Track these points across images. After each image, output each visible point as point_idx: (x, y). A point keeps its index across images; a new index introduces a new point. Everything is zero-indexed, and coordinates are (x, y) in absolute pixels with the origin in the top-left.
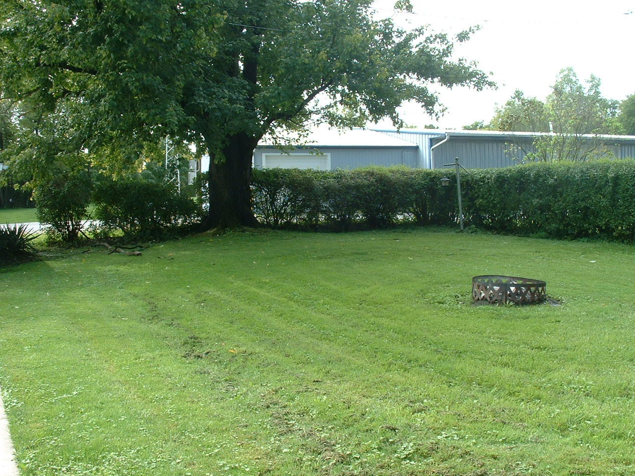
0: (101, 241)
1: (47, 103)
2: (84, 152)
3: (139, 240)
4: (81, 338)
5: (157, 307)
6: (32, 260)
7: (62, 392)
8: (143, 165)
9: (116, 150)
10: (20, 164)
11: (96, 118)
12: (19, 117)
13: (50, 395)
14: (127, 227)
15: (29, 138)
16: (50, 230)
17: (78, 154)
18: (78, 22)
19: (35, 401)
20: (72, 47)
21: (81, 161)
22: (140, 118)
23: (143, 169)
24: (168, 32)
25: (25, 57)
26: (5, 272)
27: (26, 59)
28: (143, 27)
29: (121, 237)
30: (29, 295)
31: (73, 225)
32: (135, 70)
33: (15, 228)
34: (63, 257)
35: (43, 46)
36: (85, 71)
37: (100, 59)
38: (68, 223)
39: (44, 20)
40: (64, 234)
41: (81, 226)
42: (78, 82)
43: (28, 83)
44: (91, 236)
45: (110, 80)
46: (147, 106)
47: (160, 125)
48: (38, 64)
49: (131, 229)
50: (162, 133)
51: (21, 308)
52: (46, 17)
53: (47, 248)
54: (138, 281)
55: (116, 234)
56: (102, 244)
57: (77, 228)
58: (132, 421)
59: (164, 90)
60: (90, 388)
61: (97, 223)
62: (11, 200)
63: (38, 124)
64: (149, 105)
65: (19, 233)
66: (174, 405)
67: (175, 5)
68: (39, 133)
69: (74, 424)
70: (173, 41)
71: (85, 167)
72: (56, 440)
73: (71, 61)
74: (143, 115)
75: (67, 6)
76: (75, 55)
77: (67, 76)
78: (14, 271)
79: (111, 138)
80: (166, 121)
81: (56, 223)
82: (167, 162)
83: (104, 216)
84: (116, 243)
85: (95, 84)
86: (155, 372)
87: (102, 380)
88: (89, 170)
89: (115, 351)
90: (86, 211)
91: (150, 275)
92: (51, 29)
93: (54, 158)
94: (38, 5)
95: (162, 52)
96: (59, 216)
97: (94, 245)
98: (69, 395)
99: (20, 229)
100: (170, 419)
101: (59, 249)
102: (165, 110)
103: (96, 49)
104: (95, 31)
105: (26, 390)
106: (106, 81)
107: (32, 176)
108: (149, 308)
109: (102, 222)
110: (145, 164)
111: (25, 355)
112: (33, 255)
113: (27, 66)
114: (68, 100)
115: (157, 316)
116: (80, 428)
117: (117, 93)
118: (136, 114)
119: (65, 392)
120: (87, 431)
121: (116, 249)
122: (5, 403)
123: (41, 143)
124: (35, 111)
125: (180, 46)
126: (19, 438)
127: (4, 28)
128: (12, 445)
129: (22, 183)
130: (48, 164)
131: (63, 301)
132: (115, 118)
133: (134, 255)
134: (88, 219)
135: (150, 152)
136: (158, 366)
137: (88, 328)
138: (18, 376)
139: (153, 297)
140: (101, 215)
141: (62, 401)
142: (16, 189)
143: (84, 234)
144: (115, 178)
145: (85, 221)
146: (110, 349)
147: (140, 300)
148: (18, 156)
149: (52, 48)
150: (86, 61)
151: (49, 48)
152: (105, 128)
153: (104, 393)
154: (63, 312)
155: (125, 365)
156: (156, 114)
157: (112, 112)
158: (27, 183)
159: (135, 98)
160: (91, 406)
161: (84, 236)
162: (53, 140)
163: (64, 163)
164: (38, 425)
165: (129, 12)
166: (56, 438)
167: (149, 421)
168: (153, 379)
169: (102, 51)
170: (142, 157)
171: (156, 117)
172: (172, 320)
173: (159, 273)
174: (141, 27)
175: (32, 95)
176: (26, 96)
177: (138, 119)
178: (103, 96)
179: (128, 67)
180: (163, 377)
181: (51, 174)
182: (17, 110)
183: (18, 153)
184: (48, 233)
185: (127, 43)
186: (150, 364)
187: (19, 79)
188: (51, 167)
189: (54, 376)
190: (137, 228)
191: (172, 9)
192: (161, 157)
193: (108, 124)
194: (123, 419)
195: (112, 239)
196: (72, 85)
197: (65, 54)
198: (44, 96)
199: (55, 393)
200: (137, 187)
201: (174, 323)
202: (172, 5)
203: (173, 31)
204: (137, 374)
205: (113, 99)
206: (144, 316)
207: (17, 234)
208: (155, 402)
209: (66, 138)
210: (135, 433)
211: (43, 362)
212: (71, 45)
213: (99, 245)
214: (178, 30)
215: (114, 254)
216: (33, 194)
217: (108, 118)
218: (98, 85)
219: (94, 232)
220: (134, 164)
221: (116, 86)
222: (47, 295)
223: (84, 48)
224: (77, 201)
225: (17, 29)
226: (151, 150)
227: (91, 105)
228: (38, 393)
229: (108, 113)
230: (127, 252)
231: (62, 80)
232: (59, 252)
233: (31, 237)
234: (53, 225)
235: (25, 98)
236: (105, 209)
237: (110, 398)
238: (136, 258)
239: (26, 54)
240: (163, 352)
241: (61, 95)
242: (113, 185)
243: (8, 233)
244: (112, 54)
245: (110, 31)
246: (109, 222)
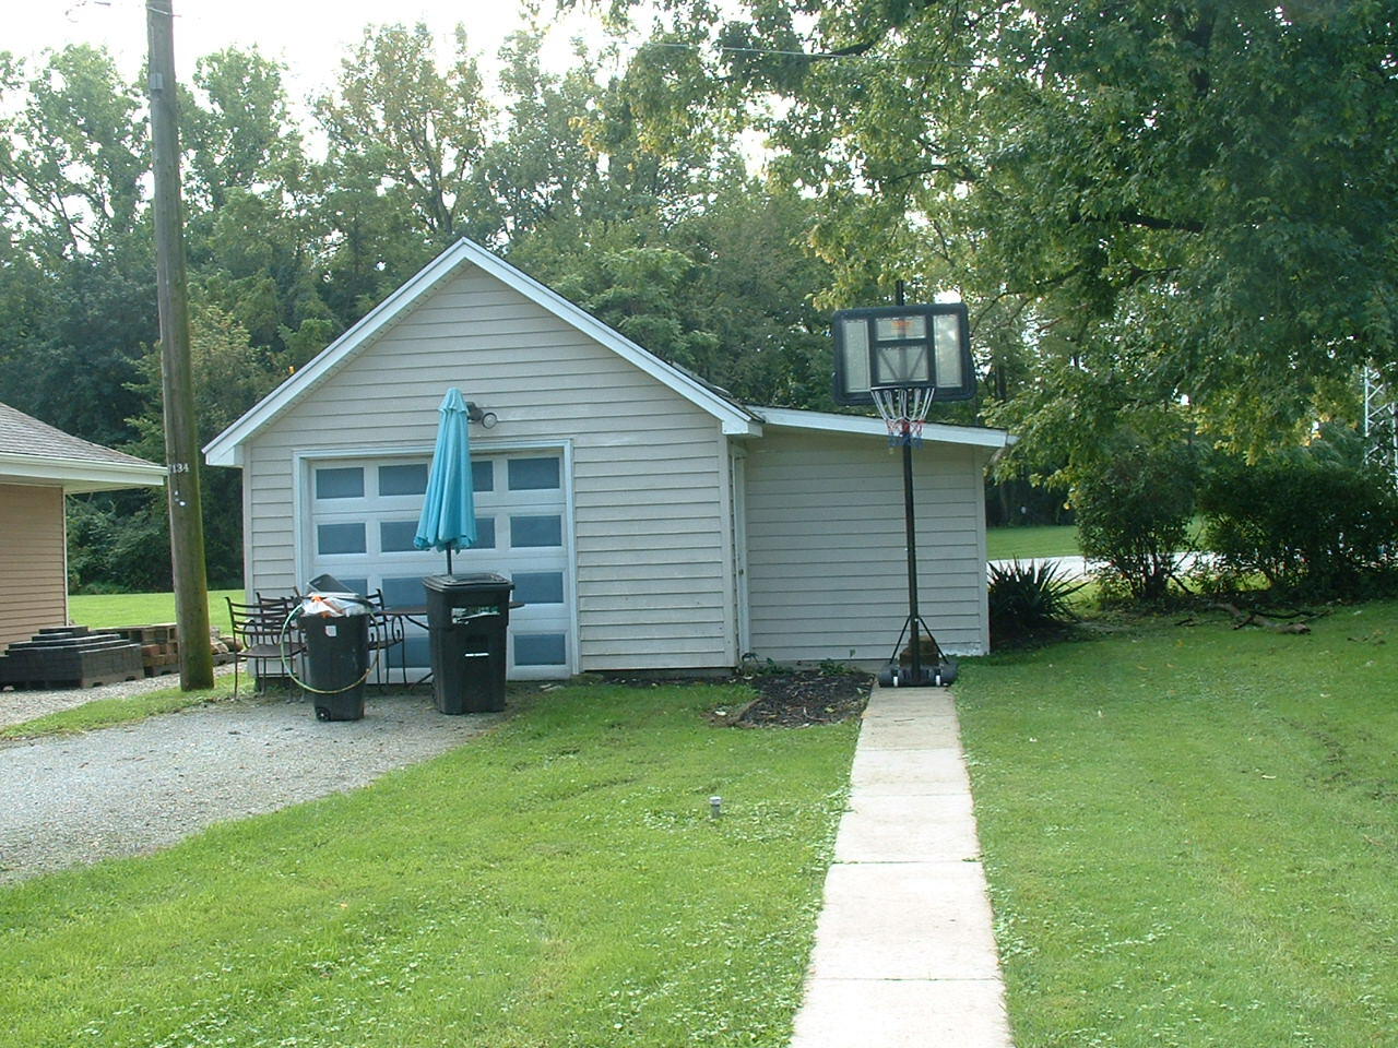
0: (1220, 601)
1: (1097, 300)
2: (1178, 403)
3: (1304, 598)
4: (1169, 815)
5: (1346, 754)
6: (1066, 639)
7: (1121, 933)
8: (1312, 431)
9: (1250, 397)
10: (1041, 431)
11: (1204, 329)
12: (1039, 331)
13: (1095, 937)
14: (1277, 569)
15: (1059, 376)
16: (1106, 575)
17: (1166, 408)
18: (1159, 120)
19: (1063, 948)
20: (1146, 176)
21: (1174, 423)
22: (1303, 325)
23: (1314, 437)
24: (1361, 126)
25: (1048, 205)
26: (1010, 664)
27: (1051, 208)
28: (1301, 120)
29: (1262, 590)
30: (1059, 715)
31: (1156, 564)
32: (1287, 216)
33: (1032, 569)
34: (1133, 634)
35: (1085, 178)
36: (1178, 226)
37: (1208, 196)
38: (1147, 559)
39: (1085, 122)
40: (1136, 584)
41: (1173, 567)
42: (1162, 251)
43: (1056, 259)
44: (1197, 589)
45: (1232, 241)
46: (1318, 295)
47: (1352, 338)
48: (1075, 218)
49: (1286, 574)
50: (1356, 357)
51: (1042, 742)
52: (1088, 116)
53: (1100, 613)
54: (1300, 692)
55: (1251, 583)
56: (1222, 605)
57: (1164, 571)
58: (1277, 1014)
59: (1358, 257)
60: (1185, 928)
61: (1210, 559)
62: (1024, 510)
63: (1078, 345)
64: (1323, 293)
65: (1041, 579)
66: (1380, 986)
67: (1377, 60)
68: (1081, 364)
69: (1145, 1006)
70: (1374, 143)
71: (1183, 435)
72: (1103, 1038)
73: (1146, 207)
74: (1311, 318)
75: (1132, 89)
76: (1154, 192)
77: (1137, 239)
78: (1029, 663)
79: (1240, 371)
80: (1366, 327)
81: (1120, 558)
82: (1367, 421)
83: (1225, 542)
84: (1251, 605)
85: (1201, 254)
86: (1336, 905)
87: (1213, 913)
88: (1190, 442)
89: (1245, 850)
90: (1185, 533)
91: (1329, 678)
92: (1101, 140)
93: (1114, 419)
94: (1070, 93)
95: (1349, 170)
96: (1126, 544)
97: (1203, 607)
98: (1136, 941)
99: (1043, 572)
100: (1368, 1019)
101: (1124, 615)
102: (1360, 303)
103: (1199, 177)
104: (1196, 135)
105: (1045, 922)
106: (1224, 244)
107: (1068, 457)
108: (1325, 754)
109: (1220, 557)
110: (1316, 425)
111: (1045, 845)
112: (1069, 627)
113: (1053, 222)
114: (1142, 290)
115: (1345, 775)
116: (1157, 1018)
117: (1249, 271)
118: (1294, 315)
119: (1129, 932)
120: (1174, 1026)
121: (1251, 619)
122: (999, 945)
123: (1088, 386)
124: (1071, 318)
125: (1391, 152)
126: (1024, 1026)
127: (1004, 147)
128: (1008, 1037)
129: (1047, 472)
130: (1101, 431)
131: (1132, 730)
132: (1247, 325)
133: (1293, 632)
134: (1190, 550)
135: (1330, 400)
136: (1344, 890)
137: (1185, 793)
138: (1028, 890)
139: (1336, 730)
140: (1218, 542)
141: (1122, 952)
142: (1033, 485)
143: (1180, 584)
144: (1249, 458)
145: (1184, 554)
146: (1234, 844)
147: (1305, 734)
148: (1038, 415)
149: (1103, 182)
150: (1179, 203)
151: (1096, 181)
152: (1225, 349)
153: (1217, 944)
154: (1131, 755)
155: (1266, 882)
156: (1340, 315)
157: (1239, 313)
158: (1058, 472)
159: (1291, 278)
160: (1186, 970)
161: (1180, 589)
162: (1112, 379)
163: (1138, 429)
164: (1067, 1000)
165: (1269, 88)
166: (1104, 1034)
167: (1316, 1017)
168: (1329, 920)
169: (1212, 181)
170: (1311, 411)
171: (1340, 321)
172: (1380, 785)
173: (1351, 674)
174: (1297, 120)
175: (1065, 283)
176: (1053, 287)
177: (1298, 326)
178: (1220, 278)
179: (1273, 213)
180: (1353, 917)
181: (1108, 451)
182: (1034, 318)
183: (1037, 408)
184: (1101, 581)
185: (1266, 157)
186: (1324, 885)
187: (1037, 251)
188: (1108, 436)
189: (1108, 895)
190: (1300, 571)
191: (1370, 69)
192: (1355, 411)
193: (1233, 340)
194: (1255, 1007)
195: (1243, 596)
196: (1151, 258)
197: (1131, 192)
198: (1089, 284)
199: (1107, 934)
200: (1300, 479)
201: (1384, 793)
202: (1369, 61)
203: (1373, 120)
204: (1293, 906)
205: (1242, 286)
206: (1314, 773)
207: (1035, 582)
208: (1334, 976)
209: (1140, 373)
210: (1283, 1042)
211: (1084, 864)
212: (1145, 171)
213: (1215, 609)
214: (1385, 118)
215: (1247, 628)
216: (1070, 495)
217: (1231, 328)
218: (1207, 255)
219: (1203, 579)
220: (1292, 426)
221: (1248, 254)
222: (1097, 715)
223: (1173, 175)
224: (1165, 511)
225: (1030, 147)
226: (1331, 395)
227: (1191, 300)
228: (1070, 932)
229: (1230, 316)
230: (1277, 625)
231: (1126, 248)
232: (1126, 623)
233: (1065, 588)
234: (1114, 564)
235: (1049, 291)
236: (1228, 527)
237: (1229, 954)
238: (1297, 638)
239: (1050, 199)
240: (1356, 859)
241: (1128, 279)
242: (1246, 475)
243: (1018, 580)
244: (1234, 186)
245: (1227, 135)
246: (1237, 557)
